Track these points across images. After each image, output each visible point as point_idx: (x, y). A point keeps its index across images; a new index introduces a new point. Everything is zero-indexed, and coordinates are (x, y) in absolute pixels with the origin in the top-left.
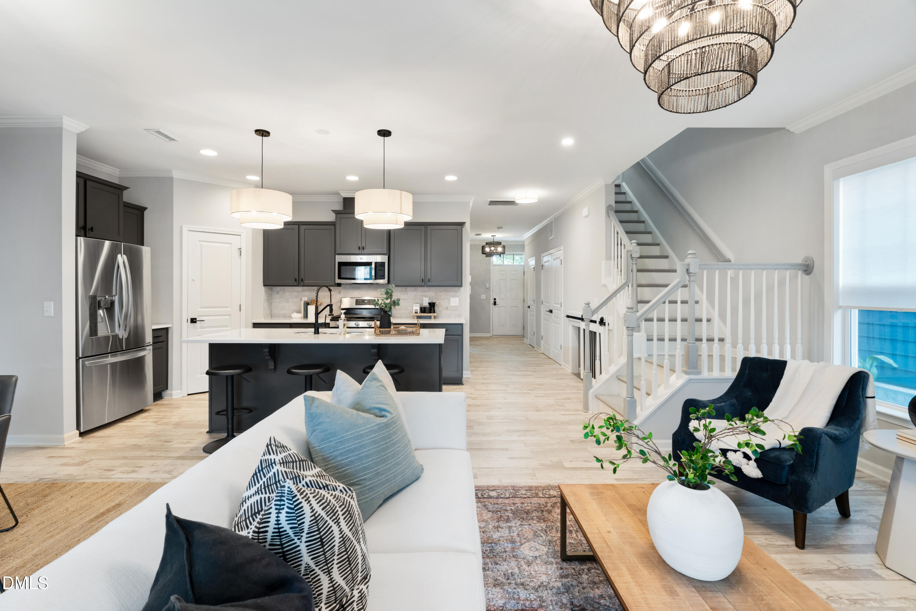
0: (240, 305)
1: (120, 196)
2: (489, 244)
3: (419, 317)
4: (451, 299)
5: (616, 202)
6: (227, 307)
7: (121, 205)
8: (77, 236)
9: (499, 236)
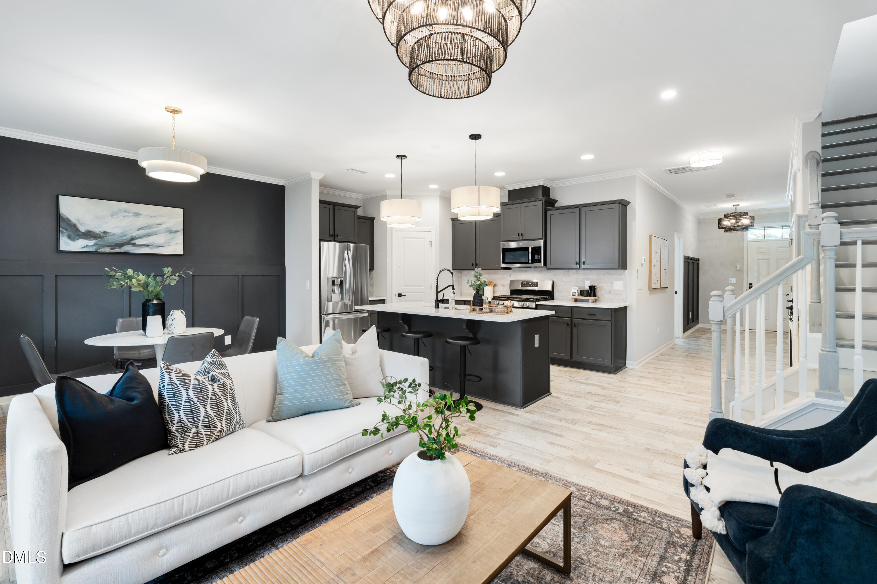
0: (431, 285)
1: (355, 213)
2: (728, 216)
3: (576, 300)
4: (614, 282)
5: (823, 148)
6: (422, 286)
7: (356, 218)
8: (321, 240)
9: (744, 205)
